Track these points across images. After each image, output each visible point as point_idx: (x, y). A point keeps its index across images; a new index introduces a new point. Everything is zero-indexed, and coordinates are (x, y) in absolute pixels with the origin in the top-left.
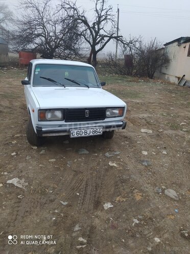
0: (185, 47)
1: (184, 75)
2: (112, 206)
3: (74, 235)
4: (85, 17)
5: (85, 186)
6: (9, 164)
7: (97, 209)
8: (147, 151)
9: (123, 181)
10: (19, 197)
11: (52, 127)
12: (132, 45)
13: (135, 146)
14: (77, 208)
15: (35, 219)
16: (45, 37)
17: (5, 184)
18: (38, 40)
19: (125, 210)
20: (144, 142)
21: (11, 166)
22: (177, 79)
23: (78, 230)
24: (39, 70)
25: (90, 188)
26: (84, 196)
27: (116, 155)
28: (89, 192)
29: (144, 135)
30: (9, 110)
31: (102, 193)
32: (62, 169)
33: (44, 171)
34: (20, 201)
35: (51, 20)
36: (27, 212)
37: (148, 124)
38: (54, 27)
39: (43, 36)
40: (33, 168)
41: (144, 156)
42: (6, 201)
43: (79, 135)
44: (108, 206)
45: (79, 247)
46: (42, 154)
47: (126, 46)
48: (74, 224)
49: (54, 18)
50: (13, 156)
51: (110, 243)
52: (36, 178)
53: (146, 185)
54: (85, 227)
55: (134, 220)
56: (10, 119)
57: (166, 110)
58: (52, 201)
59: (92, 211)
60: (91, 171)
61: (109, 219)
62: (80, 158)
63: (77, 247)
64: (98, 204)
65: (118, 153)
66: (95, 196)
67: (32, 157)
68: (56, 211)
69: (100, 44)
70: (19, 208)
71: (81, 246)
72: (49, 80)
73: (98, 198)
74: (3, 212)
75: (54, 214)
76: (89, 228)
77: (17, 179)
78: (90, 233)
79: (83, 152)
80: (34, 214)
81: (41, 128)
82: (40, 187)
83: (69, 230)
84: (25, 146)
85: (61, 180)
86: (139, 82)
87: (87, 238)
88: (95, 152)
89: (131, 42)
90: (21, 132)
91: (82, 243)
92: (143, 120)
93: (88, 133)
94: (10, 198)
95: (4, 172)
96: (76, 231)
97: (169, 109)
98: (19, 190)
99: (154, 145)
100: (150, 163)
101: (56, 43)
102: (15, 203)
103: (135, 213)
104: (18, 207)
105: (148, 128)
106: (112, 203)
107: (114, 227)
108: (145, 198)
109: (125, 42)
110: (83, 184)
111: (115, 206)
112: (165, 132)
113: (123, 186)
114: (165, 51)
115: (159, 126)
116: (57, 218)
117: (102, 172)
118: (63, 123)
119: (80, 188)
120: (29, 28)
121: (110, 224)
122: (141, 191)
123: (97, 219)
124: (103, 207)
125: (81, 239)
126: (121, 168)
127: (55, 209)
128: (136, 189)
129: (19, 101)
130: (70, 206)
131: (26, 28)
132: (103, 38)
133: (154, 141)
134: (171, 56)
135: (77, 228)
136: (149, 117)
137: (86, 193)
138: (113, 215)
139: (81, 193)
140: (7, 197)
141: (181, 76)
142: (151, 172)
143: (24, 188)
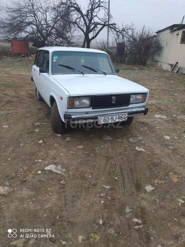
0: (178, 35)
1: (177, 63)
2: (154, 188)
3: (127, 216)
4: (77, 5)
5: (120, 171)
6: (39, 151)
7: (140, 191)
8: (169, 135)
9: (156, 165)
10: (62, 182)
11: (80, 115)
12: (125, 32)
13: (155, 131)
14: (121, 191)
15: (85, 203)
16: (36, 26)
17: (43, 170)
18: (29, 29)
19: (167, 192)
20: (162, 127)
21: (42, 153)
22: (170, 67)
23: (130, 212)
24: (57, 57)
25: (125, 172)
26: (123, 180)
27: (140, 140)
28: (126, 176)
29: (160, 120)
30: (17, 99)
31: (139, 177)
32: (92, 155)
33: (76, 157)
34: (63, 186)
35: (41, 8)
36: (74, 196)
37: (159, 110)
38: (45, 15)
39: (34, 25)
40: (65, 155)
41: (167, 140)
42: (50, 187)
43: (106, 122)
44: (149, 188)
45: (137, 227)
46: (68, 142)
47: (119, 33)
48: (124, 206)
49: (44, 6)
50: (41, 144)
51: (164, 222)
52: (71, 165)
53: (178, 168)
54: (135, 208)
55: (179, 200)
56: (23, 108)
57: (171, 96)
58: (94, 185)
59: (136, 194)
60: (121, 157)
61: (155, 201)
62: (105, 144)
63: (135, 227)
64: (139, 187)
65: (141, 138)
66: (133, 180)
67: (60, 145)
68: (102, 195)
69: (92, 32)
70: (65, 194)
71: (138, 227)
72: (68, 67)
73: (137, 181)
74: (51, 197)
75: (101, 197)
76: (139, 210)
77: (54, 165)
78: (142, 213)
79: (106, 139)
80: (82, 198)
81: (70, 115)
82: (78, 173)
83: (121, 211)
84: (49, 134)
85: (95, 165)
86: (135, 70)
87: (141, 219)
88: (118, 138)
89: (123, 30)
90: (38, 121)
91: (138, 224)
92: (154, 106)
93: (114, 119)
94: (53, 184)
95: (38, 159)
96: (128, 213)
97: (174, 95)
98: (59, 177)
99: (174, 130)
100: (176, 147)
101: (47, 31)
102: (60, 188)
103: (177, 194)
104: (64, 192)
105: (161, 114)
106: (153, 185)
107: (162, 208)
108: (182, 180)
109: (118, 30)
110: (117, 169)
111: (156, 188)
112: (179, 117)
113: (156, 169)
114: (158, 39)
115: (171, 112)
116: (105, 201)
117: (132, 157)
118: (90, 110)
119: (116, 172)
120: (19, 16)
121: (158, 205)
122: (176, 173)
123: (143, 201)
124: (145, 190)
125: (135, 220)
126: (149, 153)
127: (100, 193)
128: (170, 171)
129: (24, 91)
130: (113, 189)
131: (16, 16)
132: (96, 26)
133: (171, 126)
134: (163, 44)
135: (128, 210)
136: (157, 103)
137: (123, 178)
138: (157, 197)
139: (119, 177)
140: (50, 184)
141: (174, 64)
142: (179, 155)
143: (63, 174)
